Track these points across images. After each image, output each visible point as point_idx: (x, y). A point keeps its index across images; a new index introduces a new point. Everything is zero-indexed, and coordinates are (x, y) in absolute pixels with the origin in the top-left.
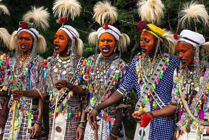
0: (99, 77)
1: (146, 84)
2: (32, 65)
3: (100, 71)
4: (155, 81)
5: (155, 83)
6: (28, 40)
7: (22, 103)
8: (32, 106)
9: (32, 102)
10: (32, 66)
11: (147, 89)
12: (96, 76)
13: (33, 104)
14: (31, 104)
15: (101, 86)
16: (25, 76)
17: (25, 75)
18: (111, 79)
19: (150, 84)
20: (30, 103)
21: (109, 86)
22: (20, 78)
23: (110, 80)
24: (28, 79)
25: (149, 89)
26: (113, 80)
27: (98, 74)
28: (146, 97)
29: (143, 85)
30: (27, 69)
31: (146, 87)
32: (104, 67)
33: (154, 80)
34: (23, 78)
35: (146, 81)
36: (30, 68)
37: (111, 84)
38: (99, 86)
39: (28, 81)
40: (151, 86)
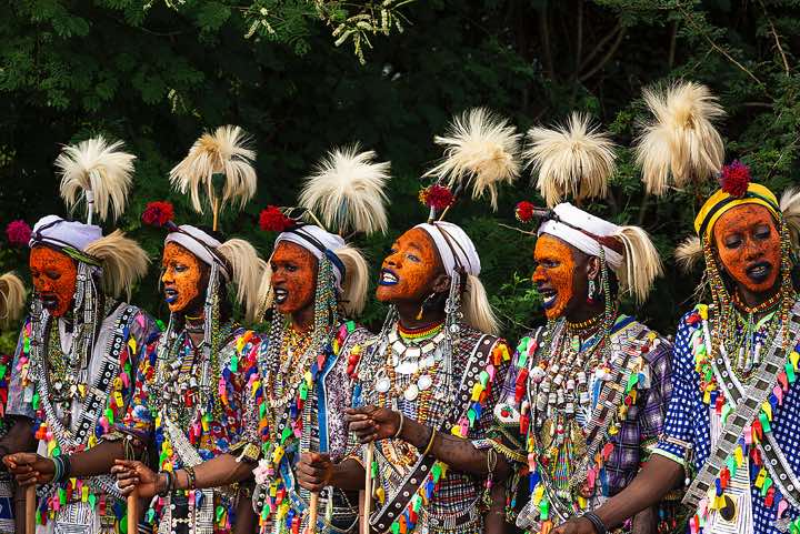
0: (561, 401)
1: (733, 406)
2: (326, 360)
3: (567, 376)
4: (768, 391)
5: (772, 399)
6: (294, 269)
7: (297, 502)
8: (334, 510)
9: (330, 496)
10: (326, 363)
11: (739, 421)
12: (552, 395)
13: (337, 502)
14: (330, 501)
15: (572, 432)
16: (302, 401)
17: (303, 395)
18: (610, 398)
19: (749, 403)
20: (326, 497)
21: (604, 425)
22: (287, 411)
23: (607, 402)
24: (316, 411)
25: (748, 424)
26: (616, 401)
27: (558, 387)
28: (738, 451)
29: (725, 409)
30: (309, 376)
31: (734, 415)
32: (579, 361)
33: (764, 389)
34: (296, 409)
35: (736, 394)
36: (321, 373)
37: (610, 414)
38: (562, 432)
39: (318, 420)
40: (756, 411)
